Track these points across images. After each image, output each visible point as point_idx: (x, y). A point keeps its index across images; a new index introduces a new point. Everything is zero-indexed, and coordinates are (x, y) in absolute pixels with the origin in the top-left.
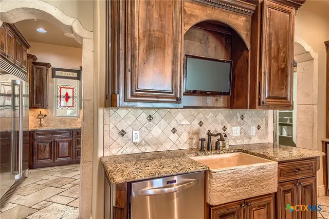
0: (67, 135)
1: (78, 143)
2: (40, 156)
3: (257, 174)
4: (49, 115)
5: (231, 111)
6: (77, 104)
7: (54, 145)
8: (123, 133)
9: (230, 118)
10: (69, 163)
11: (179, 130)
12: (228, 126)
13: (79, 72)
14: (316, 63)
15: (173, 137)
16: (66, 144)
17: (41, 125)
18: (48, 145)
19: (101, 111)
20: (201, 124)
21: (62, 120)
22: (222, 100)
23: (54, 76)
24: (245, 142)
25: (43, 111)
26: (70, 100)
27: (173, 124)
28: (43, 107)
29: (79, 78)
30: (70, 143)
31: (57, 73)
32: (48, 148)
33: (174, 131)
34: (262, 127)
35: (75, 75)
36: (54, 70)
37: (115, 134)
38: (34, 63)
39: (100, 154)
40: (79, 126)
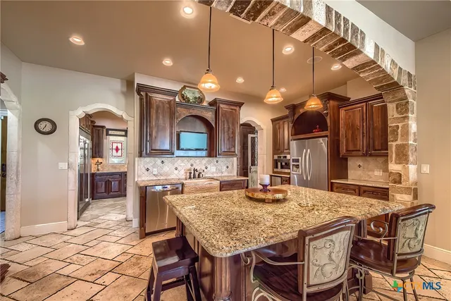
0: (118, 176)
1: (125, 181)
2: (99, 191)
3: (208, 186)
4: (104, 163)
5: (210, 159)
6: (124, 154)
7: (108, 183)
8: (148, 170)
9: (209, 163)
10: (119, 196)
11: (179, 168)
12: (209, 167)
13: (126, 131)
14: (265, 131)
15: (176, 172)
16: (117, 183)
17: (98, 170)
18: (104, 183)
19: (136, 159)
20: (192, 165)
21: (114, 166)
22: (204, 153)
23: (107, 134)
24: (220, 175)
25: (100, 160)
26: (120, 151)
27: (176, 165)
28: (100, 157)
29: (126, 135)
30: (120, 182)
31: (110, 132)
32: (103, 186)
33: (176, 169)
34: (230, 167)
35: (123, 133)
36: (108, 130)
37: (144, 170)
38: (94, 126)
39: (136, 180)
40: (126, 170)
